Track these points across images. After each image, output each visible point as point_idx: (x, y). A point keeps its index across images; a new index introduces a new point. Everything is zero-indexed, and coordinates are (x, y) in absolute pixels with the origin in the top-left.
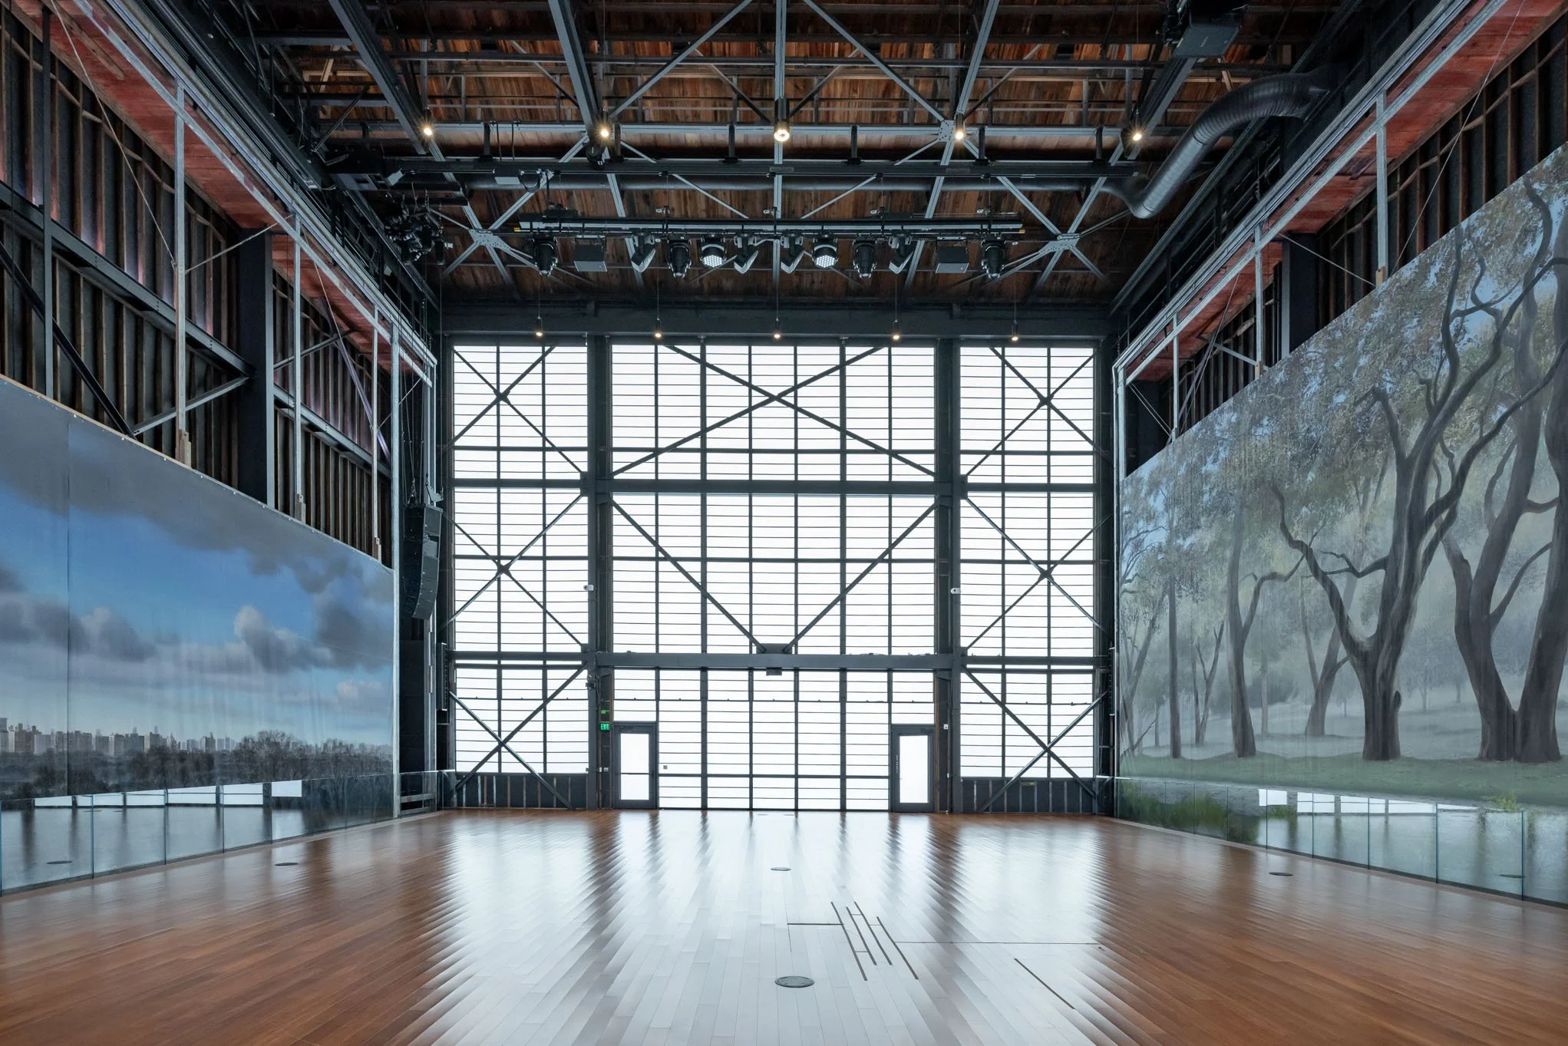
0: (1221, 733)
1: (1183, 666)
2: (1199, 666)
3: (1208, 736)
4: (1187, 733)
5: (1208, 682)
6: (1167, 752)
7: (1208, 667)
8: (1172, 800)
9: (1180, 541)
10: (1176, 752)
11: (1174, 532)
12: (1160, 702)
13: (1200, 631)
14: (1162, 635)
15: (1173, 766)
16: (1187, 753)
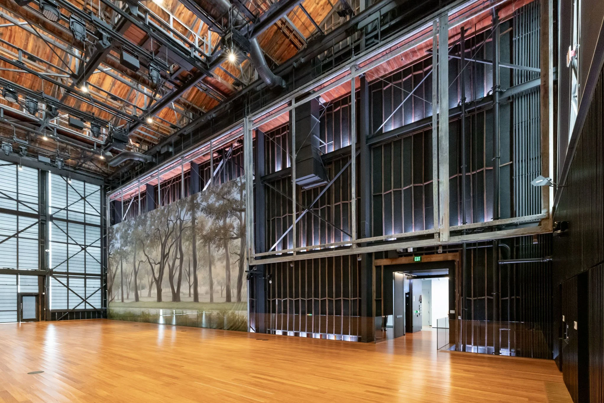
0: (132, 295)
1: (124, 280)
2: (128, 280)
3: (130, 297)
4: (125, 296)
5: (130, 284)
6: (121, 301)
7: (130, 280)
8: (122, 313)
9: (123, 248)
10: (123, 301)
11: (122, 246)
12: (119, 288)
13: (128, 271)
14: (119, 271)
15: (122, 304)
16: (125, 301)
